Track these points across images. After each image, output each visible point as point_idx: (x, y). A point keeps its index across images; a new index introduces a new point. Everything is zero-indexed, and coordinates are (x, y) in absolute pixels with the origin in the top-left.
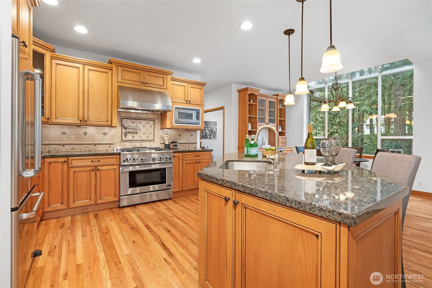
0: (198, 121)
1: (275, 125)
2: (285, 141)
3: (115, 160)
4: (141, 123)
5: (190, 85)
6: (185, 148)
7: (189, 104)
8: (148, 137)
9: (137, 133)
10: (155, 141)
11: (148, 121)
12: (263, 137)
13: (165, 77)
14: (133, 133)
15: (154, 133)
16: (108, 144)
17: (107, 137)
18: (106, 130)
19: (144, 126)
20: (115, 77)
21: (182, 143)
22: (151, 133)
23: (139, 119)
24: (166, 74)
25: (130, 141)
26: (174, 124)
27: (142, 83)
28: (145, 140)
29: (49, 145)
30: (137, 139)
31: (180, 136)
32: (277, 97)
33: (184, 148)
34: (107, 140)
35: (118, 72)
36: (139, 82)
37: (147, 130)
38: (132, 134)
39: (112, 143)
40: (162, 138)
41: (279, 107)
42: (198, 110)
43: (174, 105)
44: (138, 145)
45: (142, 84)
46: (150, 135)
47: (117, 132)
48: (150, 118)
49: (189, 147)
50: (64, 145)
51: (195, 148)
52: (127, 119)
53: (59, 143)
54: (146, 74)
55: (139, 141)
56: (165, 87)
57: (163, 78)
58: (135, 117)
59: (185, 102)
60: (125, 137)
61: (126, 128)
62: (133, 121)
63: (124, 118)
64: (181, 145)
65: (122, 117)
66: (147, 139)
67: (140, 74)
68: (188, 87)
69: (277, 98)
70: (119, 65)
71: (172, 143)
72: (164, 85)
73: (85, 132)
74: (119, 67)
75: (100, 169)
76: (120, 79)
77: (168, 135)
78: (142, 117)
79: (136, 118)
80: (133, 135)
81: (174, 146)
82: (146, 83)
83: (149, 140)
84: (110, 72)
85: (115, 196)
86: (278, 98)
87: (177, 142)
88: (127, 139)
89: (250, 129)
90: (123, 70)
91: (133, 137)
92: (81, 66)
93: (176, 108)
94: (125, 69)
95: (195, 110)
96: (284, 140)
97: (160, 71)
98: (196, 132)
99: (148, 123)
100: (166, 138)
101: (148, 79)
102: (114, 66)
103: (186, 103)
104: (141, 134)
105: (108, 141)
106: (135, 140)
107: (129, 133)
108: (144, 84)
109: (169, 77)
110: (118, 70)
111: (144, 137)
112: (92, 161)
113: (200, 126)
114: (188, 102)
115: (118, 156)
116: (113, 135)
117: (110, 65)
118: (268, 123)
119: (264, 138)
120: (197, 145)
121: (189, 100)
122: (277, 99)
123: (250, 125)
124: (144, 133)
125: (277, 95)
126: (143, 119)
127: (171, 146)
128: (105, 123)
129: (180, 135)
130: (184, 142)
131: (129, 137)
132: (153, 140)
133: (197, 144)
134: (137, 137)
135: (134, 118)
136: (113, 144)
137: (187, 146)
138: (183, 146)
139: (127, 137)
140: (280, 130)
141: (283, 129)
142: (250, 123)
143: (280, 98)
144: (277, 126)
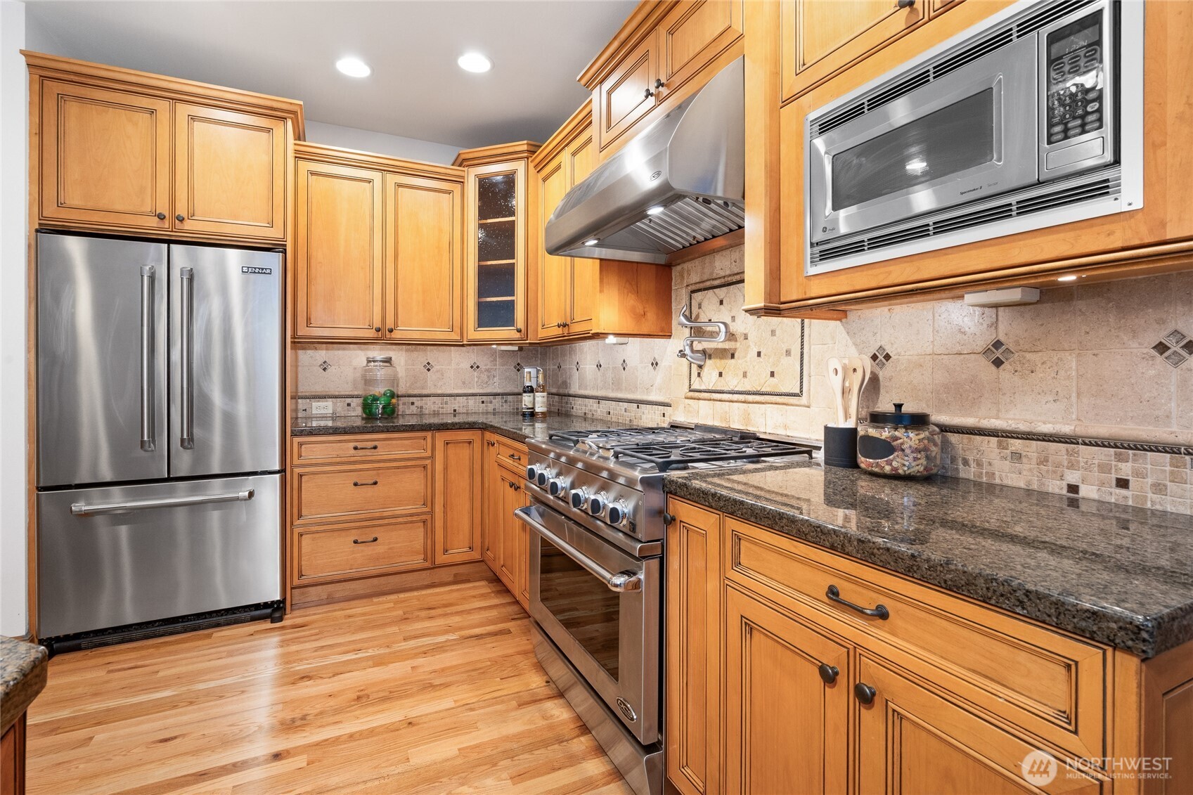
6: (1073, 489)
8: (772, 374)
9: (733, 357)
10: (804, 399)
14: (723, 355)
16: (658, 404)
18: (658, 346)
21: (1023, 427)
22: (788, 353)
25: (711, 394)
26: (809, 269)
31: (998, 363)
38: (718, 363)
46: (786, 361)
52: (705, 288)
55: (736, 397)
56: (735, 29)
58: (728, 272)
60: (699, 375)
62: (721, 292)
64: (1017, 457)
66: (772, 385)
72: (729, 24)
74: (603, 88)
80: (720, 364)
83: (777, 390)
88: (703, 387)
90: (610, 90)
91: (721, 375)
94: (613, 78)
102: (594, 98)
104: (746, 358)
106: (726, 389)
107: (710, 357)
110: (600, 103)
111: (759, 376)
116: (670, 367)
124: (759, 354)
130: (1046, 430)
131: (710, 375)
132: (797, 391)
134: (732, 376)
135: (724, 281)
136: (668, 405)
137: (1104, 468)
138: (1043, 461)
139: (705, 372)
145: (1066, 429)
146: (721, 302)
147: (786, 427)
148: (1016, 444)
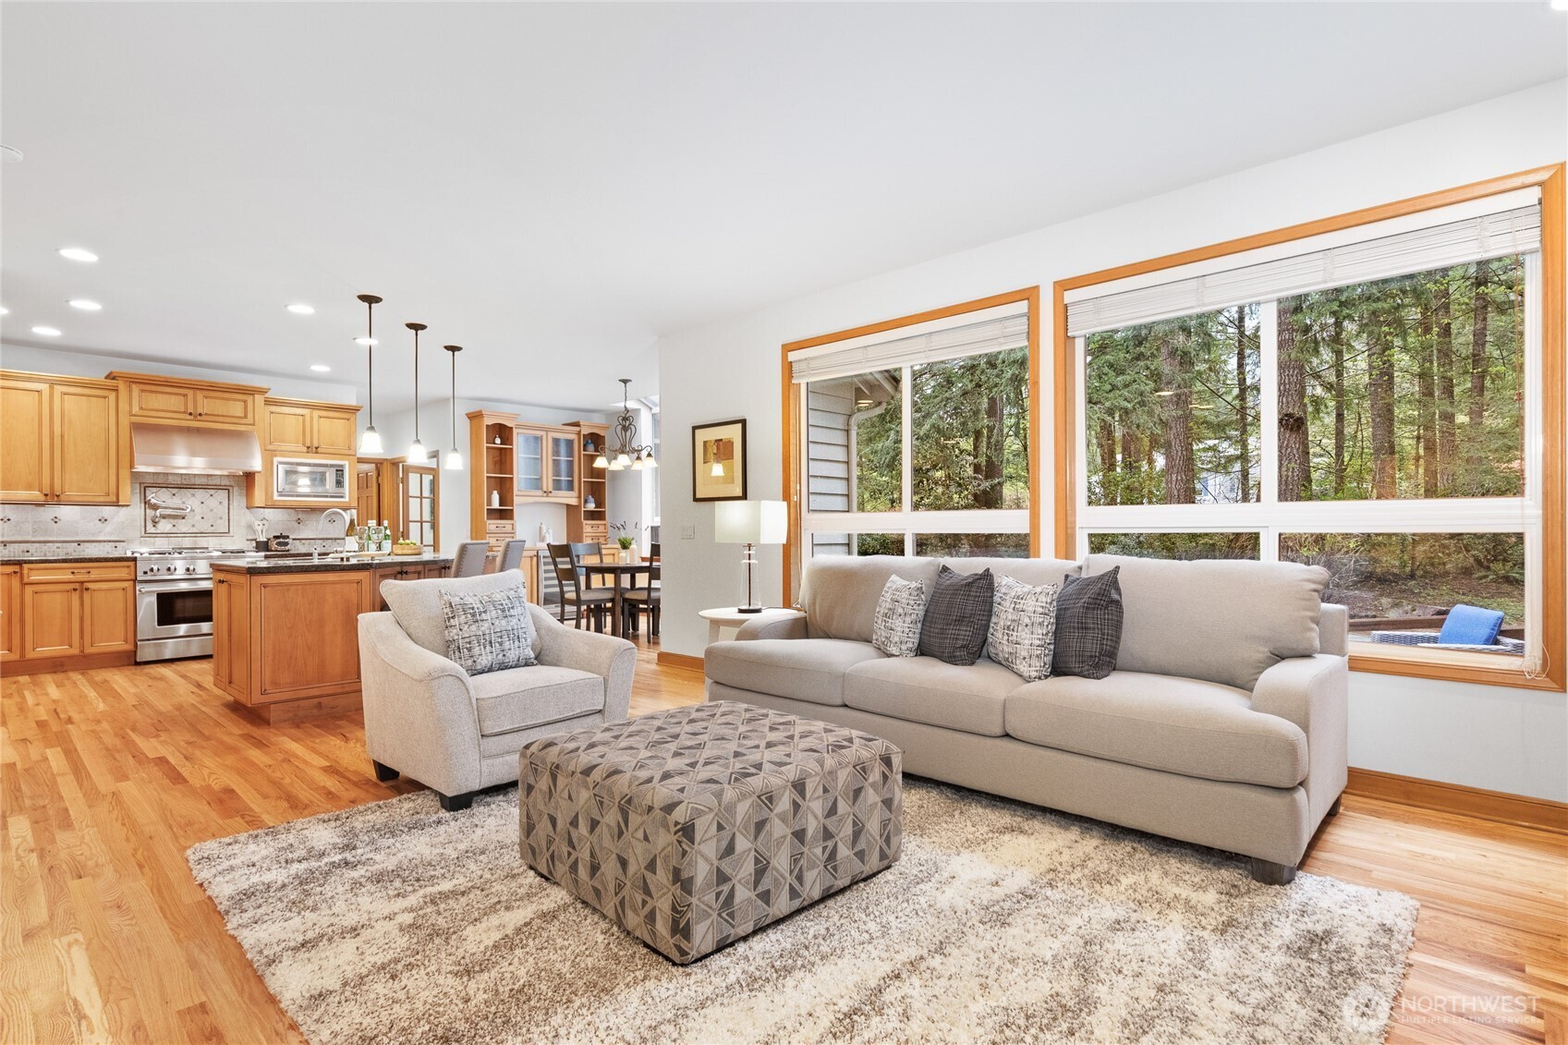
0: (340, 490)
1: (575, 494)
2: (604, 532)
3: (126, 570)
4: (193, 495)
5: (316, 413)
7: (317, 453)
8: (212, 526)
10: (231, 533)
11: (212, 492)
12: (542, 524)
13: (250, 399)
15: (229, 516)
16: (109, 542)
17: (108, 527)
18: (107, 511)
19: (202, 503)
20: (123, 406)
21: (306, 537)
22: (221, 518)
23: (189, 486)
24: (251, 391)
25: (167, 535)
26: (276, 497)
27: (191, 414)
28: (206, 532)
30: (183, 531)
31: (298, 523)
32: (577, 429)
34: (107, 532)
35: (130, 395)
36: (185, 412)
37: (211, 510)
38: (172, 521)
39: (123, 539)
40: (250, 527)
41: (583, 452)
42: (342, 466)
43: (276, 456)
44: (187, 542)
45: (192, 417)
46: (220, 521)
47: (133, 513)
48: (218, 484)
54: (200, 395)
55: (189, 535)
56: (250, 420)
57: (245, 402)
59: (305, 450)
60: (154, 526)
61: (155, 507)
62: (174, 491)
63: (149, 485)
64: (304, 544)
65: (146, 485)
66: (211, 530)
67: (185, 395)
68: (312, 418)
70: (133, 380)
71: (276, 537)
72: (246, 417)
73: (56, 518)
74: (134, 386)
75: (91, 586)
76: (136, 409)
77: (264, 522)
78: (197, 484)
79: (182, 486)
80: (174, 521)
81: (279, 544)
82: (200, 415)
83: (215, 532)
84: (112, 396)
85: (126, 641)
86: (580, 431)
87: (288, 537)
88: (158, 532)
89: (496, 504)
90: (142, 391)
91: (174, 526)
92: (44, 387)
93: (281, 462)
94: (148, 387)
95: (332, 466)
96: (601, 529)
97: (237, 387)
99: (212, 495)
100: (259, 529)
101: (206, 404)
102: (121, 385)
103: (308, 453)
104: (193, 518)
105: (111, 534)
106: (179, 532)
108: (195, 417)
109: (259, 399)
110: (130, 391)
111: (203, 526)
112: (71, 573)
113: (347, 499)
114: (313, 449)
115: (132, 564)
116: (123, 522)
117: (112, 382)
118: (550, 489)
119: (543, 526)
121: (316, 444)
122: (579, 433)
123: (496, 497)
124: (202, 518)
125: (577, 424)
126: (200, 487)
127: (274, 545)
128: (102, 499)
129: (299, 521)
130: (311, 537)
132: (227, 532)
134: (183, 526)
135: (177, 486)
136: (123, 542)
137: (321, 544)
138: (309, 544)
139: (160, 525)
140: (591, 506)
141: (600, 503)
142: (495, 492)
143: (585, 431)
144: (579, 497)
145: (315, 537)
146: (174, 495)
147: (221, 544)
148: (304, 541)
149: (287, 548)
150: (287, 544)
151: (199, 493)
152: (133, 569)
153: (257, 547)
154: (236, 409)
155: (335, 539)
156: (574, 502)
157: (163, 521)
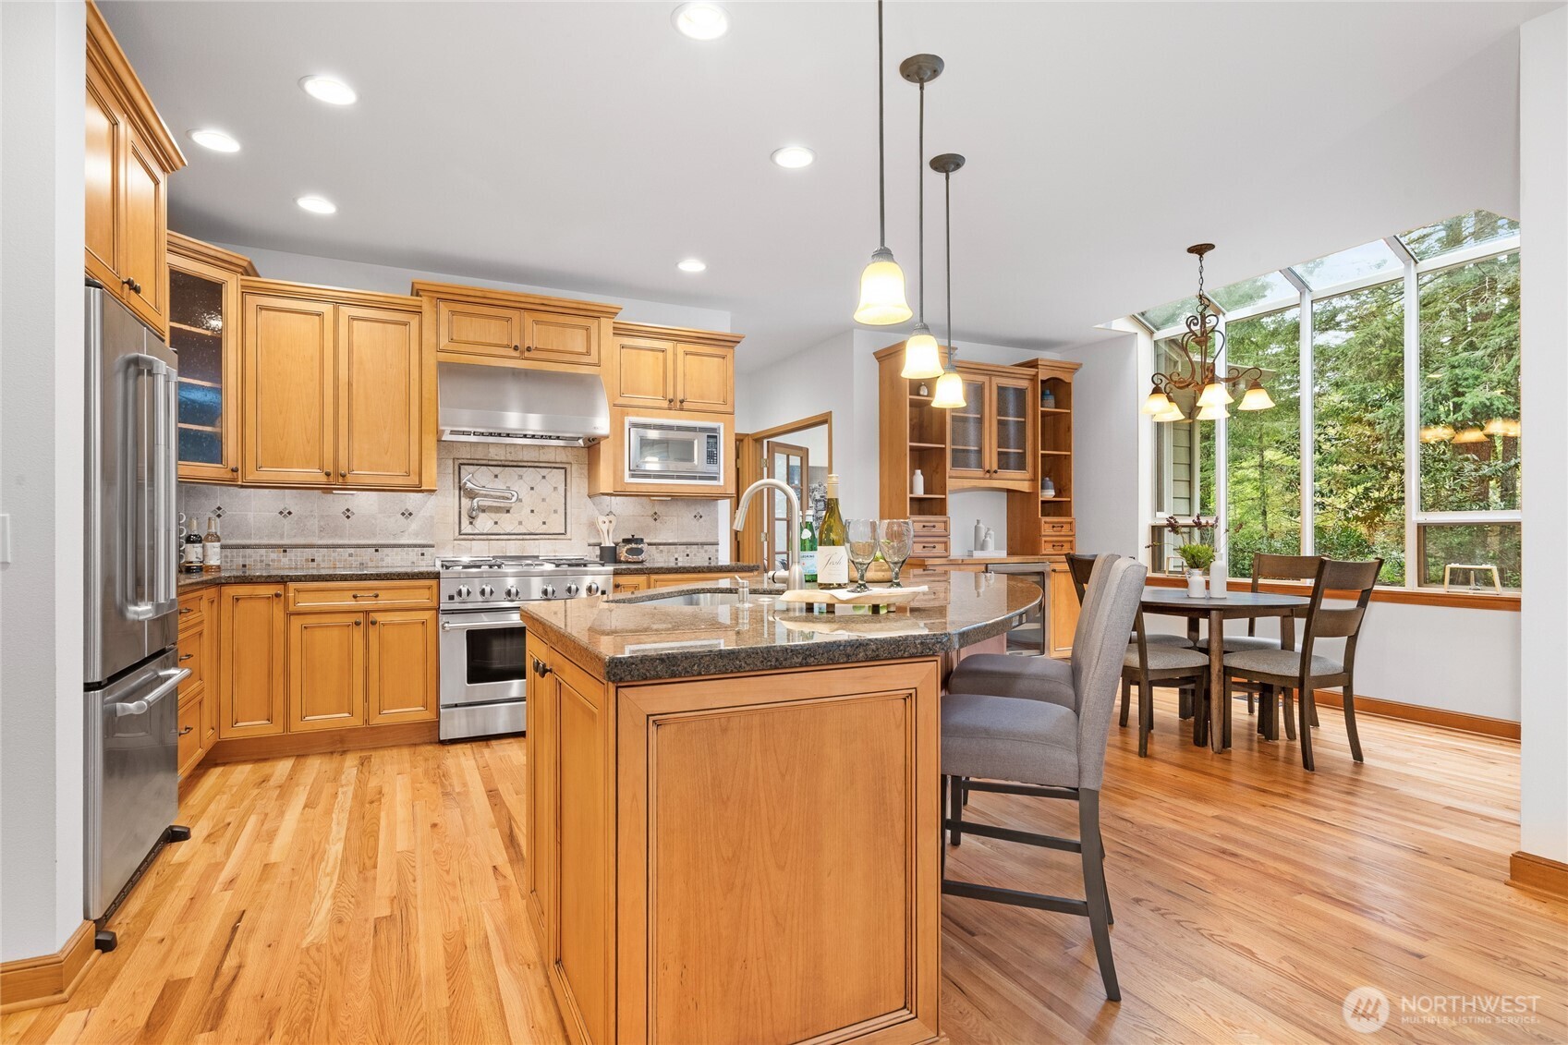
0: (712, 468)
1: (1027, 474)
2: (1071, 536)
3: (426, 592)
4: (521, 477)
5: (681, 348)
6: (676, 559)
7: (682, 410)
8: (544, 523)
9: (508, 511)
10: (568, 536)
11: (544, 472)
12: (978, 521)
13: (593, 324)
14: (497, 510)
15: (565, 509)
16: (415, 546)
17: (414, 525)
18: (412, 500)
19: (532, 488)
20: (429, 335)
21: (664, 541)
22: (555, 511)
23: (515, 464)
24: (593, 313)
25: (488, 536)
26: (627, 479)
27: (516, 348)
28: (537, 532)
29: (244, 547)
30: (508, 531)
31: (655, 520)
32: (1032, 371)
33: (673, 559)
34: (412, 532)
35: (437, 320)
36: (508, 346)
37: (544, 500)
38: (493, 515)
39: (431, 543)
40: (593, 525)
41: (1040, 409)
42: (714, 430)
43: (628, 414)
44: (513, 548)
45: (516, 354)
46: (554, 516)
47: (440, 507)
48: (552, 459)
49: (688, 555)
50: (285, 549)
51: (710, 559)
52: (477, 465)
53: (273, 542)
54: (528, 318)
55: (515, 537)
56: (593, 358)
57: (587, 329)
58: (503, 458)
59: (665, 404)
60: (471, 523)
61: (471, 495)
62: (497, 470)
63: (465, 461)
64: (659, 551)
65: (461, 461)
66: (543, 529)
67: (509, 319)
68: (675, 355)
69: (1033, 373)
70: (444, 297)
71: (626, 541)
72: (588, 353)
73: (348, 510)
74: (442, 304)
75: (378, 619)
76: (444, 342)
77: (611, 517)
78: (525, 459)
79: (507, 463)
80: (495, 516)
81: (630, 551)
82: (529, 349)
83: (548, 532)
84: (414, 321)
85: (425, 706)
86: (1036, 375)
87: (642, 540)
88: (476, 531)
89: (919, 491)
90: (453, 313)
91: (496, 523)
92: (327, 309)
93: (635, 425)
94: (459, 307)
95: (703, 430)
96: (1065, 530)
97: (575, 305)
98: (716, 506)
99: (544, 477)
100: (604, 527)
101: (536, 335)
102: (425, 303)
103: (670, 409)
104: (520, 513)
105: (417, 535)
106: (502, 532)
107: (484, 511)
108: (522, 353)
109: (607, 325)
110: (437, 313)
111: (533, 524)
112: (355, 597)
113: (721, 482)
114: (676, 404)
115: (433, 582)
116: (432, 517)
117: (415, 300)
118: (995, 467)
119: (981, 525)
120: (717, 551)
121: (680, 397)
122: (1034, 379)
123: (919, 479)
124: (532, 511)
125: (1033, 364)
126: (529, 464)
127: (623, 555)
128: (400, 481)
129: (655, 517)
130: (670, 541)
131: (484, 523)
132: (563, 532)
133: (720, 547)
134: (508, 523)
135: (500, 463)
136: (433, 546)
137: (683, 552)
138: (668, 552)
139: (478, 522)
140: (1050, 494)
141: (1062, 489)
142: (919, 472)
143: (1044, 375)
144: (1034, 480)
145: (676, 541)
146: (496, 476)
147: (555, 552)
148: (661, 547)
149: (641, 558)
150: (640, 551)
151: (529, 474)
152: (435, 590)
153: (601, 557)
154: (576, 341)
155: (703, 544)
156: (1025, 486)
157: (482, 515)
